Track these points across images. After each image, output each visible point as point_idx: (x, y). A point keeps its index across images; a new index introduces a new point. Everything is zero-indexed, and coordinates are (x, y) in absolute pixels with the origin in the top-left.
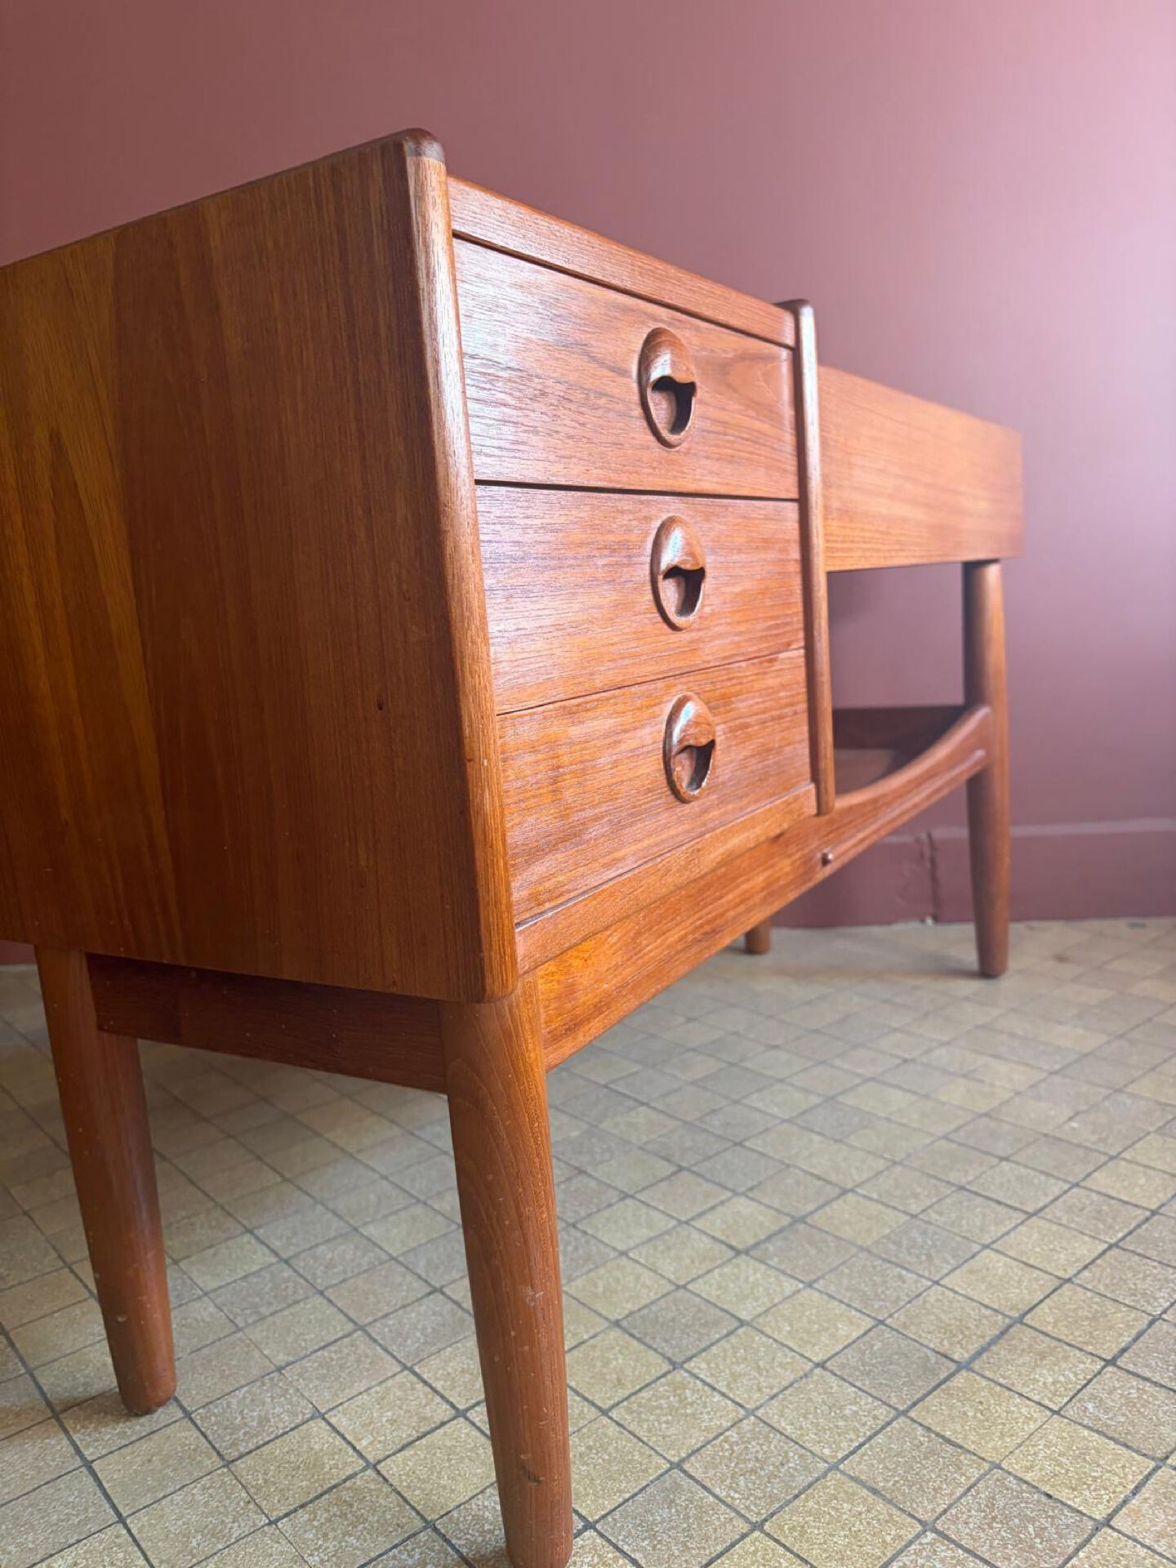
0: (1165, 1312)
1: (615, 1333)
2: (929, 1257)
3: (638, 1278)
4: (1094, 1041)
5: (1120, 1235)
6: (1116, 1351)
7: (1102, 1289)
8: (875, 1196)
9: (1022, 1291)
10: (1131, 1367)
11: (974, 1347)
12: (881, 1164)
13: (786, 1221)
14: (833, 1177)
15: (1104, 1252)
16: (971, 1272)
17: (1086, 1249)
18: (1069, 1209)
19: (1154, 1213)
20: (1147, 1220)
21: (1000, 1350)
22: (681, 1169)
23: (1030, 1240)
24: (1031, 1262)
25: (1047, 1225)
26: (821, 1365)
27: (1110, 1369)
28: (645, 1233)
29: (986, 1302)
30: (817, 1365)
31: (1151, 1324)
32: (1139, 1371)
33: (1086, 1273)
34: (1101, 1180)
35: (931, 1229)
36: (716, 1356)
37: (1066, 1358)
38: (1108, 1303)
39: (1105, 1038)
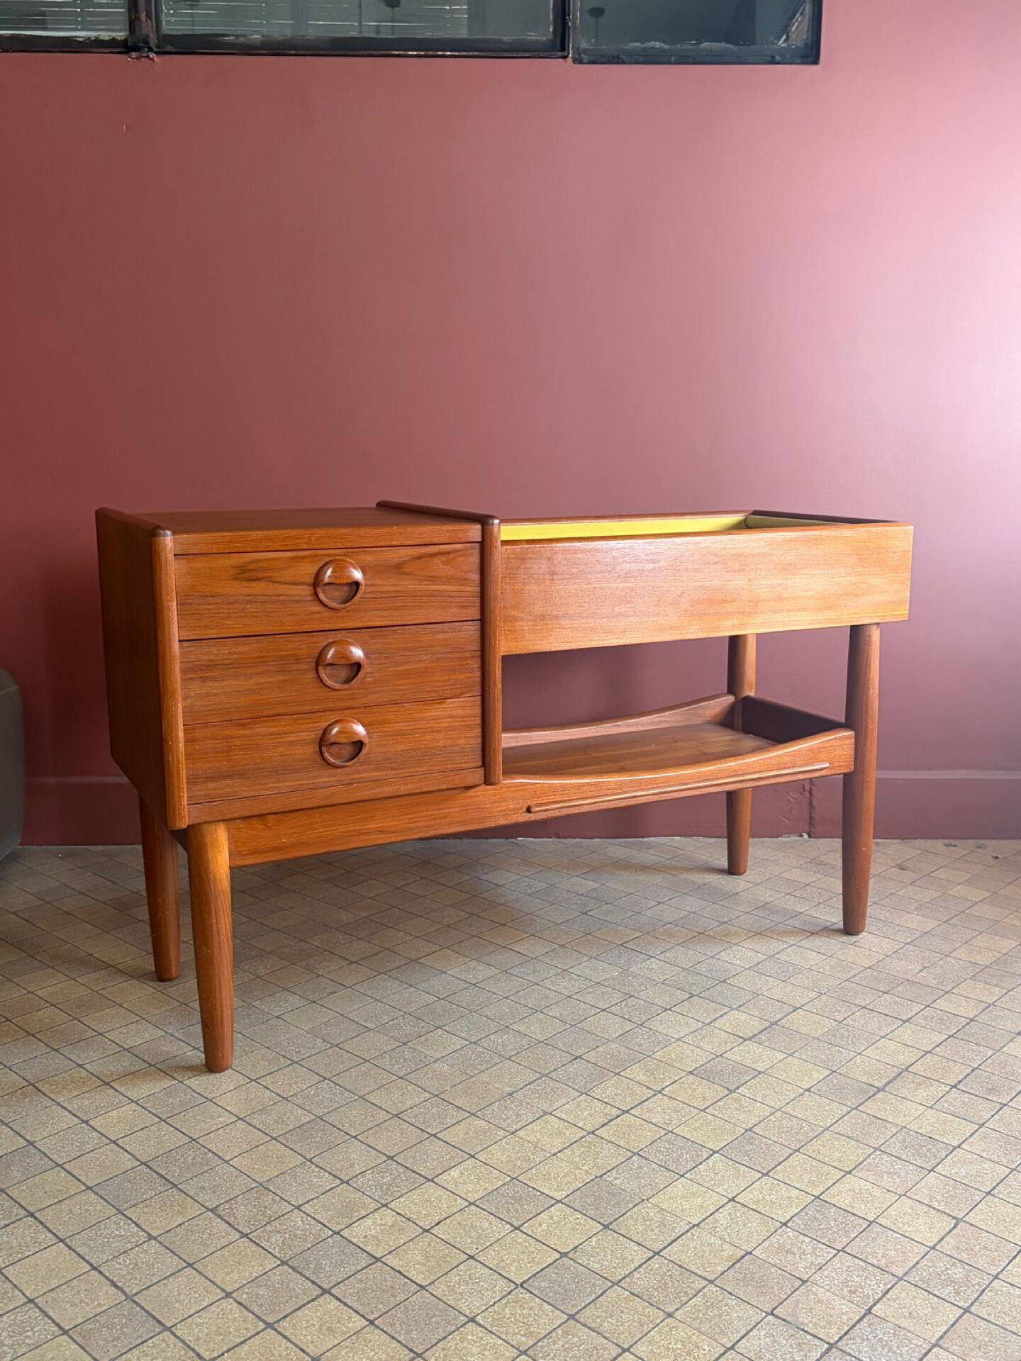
0: (980, 1065)
1: (691, 1077)
2: (853, 1042)
3: (693, 1051)
4: (929, 925)
5: (954, 1031)
6: (956, 1082)
7: (946, 1056)
8: (815, 1011)
9: (905, 1058)
10: (964, 1089)
11: (884, 1081)
12: (814, 995)
13: (767, 1024)
14: (786, 1000)
15: (946, 1039)
16: (877, 1049)
17: (937, 1038)
18: (925, 1018)
19: (972, 1020)
20: (968, 1024)
21: (898, 1082)
22: (693, 996)
23: (906, 1033)
24: (908, 1043)
25: (914, 1026)
26: (808, 1090)
27: (954, 1089)
28: (688, 1030)
29: (888, 1062)
30: (806, 1090)
31: (973, 1071)
32: (968, 1091)
33: (937, 1049)
34: (941, 1004)
35: (851, 1029)
36: (751, 1086)
37: (931, 1085)
38: (951, 1063)
39: (936, 923)
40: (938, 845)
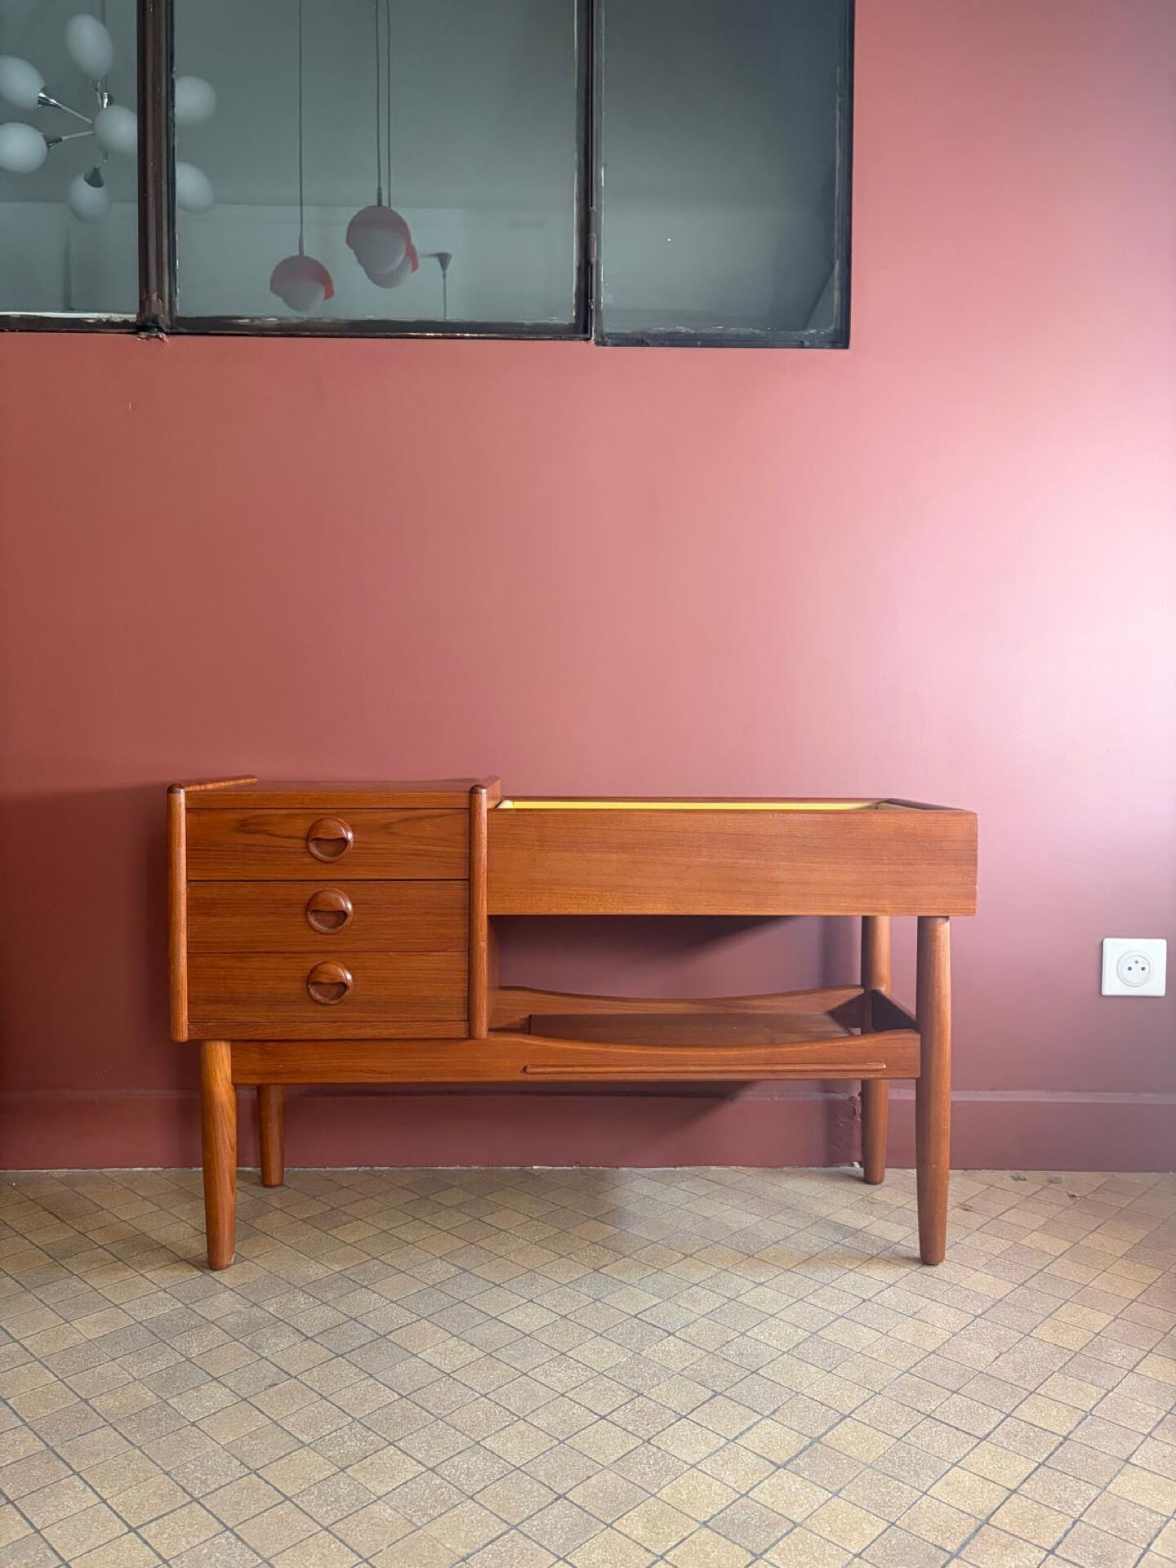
0: (1082, 1515)
1: (705, 1532)
2: (916, 1471)
3: (710, 1486)
4: (1003, 1289)
5: (1045, 1456)
6: (1053, 1544)
7: (1038, 1498)
8: (867, 1422)
9: (985, 1499)
10: (1064, 1556)
11: (959, 1541)
12: (866, 1394)
13: (807, 1441)
14: (832, 1403)
15: (1036, 1469)
16: (948, 1484)
17: (1024, 1467)
18: (1007, 1435)
19: (1066, 1438)
20: (1061, 1444)
21: (977, 1542)
22: (716, 1394)
23: (983, 1458)
24: (987, 1476)
25: (994, 1448)
26: (858, 1555)
27: (1051, 1556)
28: (704, 1450)
29: (962, 1508)
30: (855, 1556)
31: (1074, 1523)
32: (1069, 1558)
33: (1025, 1485)
34: (1025, 1411)
35: (913, 1450)
36: (783, 1549)
37: (1021, 1549)
38: (1044, 1509)
39: (1011, 1287)
40: (1004, 1177)
